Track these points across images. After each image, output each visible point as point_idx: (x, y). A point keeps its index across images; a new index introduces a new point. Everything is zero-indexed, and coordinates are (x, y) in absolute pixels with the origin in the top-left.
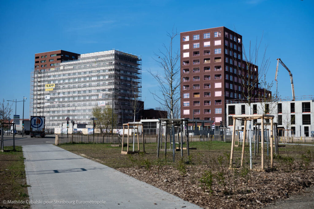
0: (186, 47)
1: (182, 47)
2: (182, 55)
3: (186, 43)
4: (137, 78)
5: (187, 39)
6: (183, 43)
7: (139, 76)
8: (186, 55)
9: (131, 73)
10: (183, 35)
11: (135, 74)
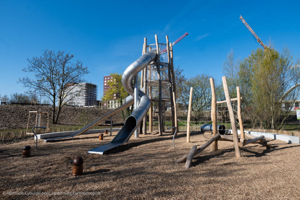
0: (105, 81)
1: (104, 82)
2: (104, 84)
3: (106, 80)
4: (96, 92)
5: (106, 79)
6: (104, 80)
7: (97, 92)
8: (105, 84)
9: (93, 91)
10: (104, 78)
11: (95, 91)
